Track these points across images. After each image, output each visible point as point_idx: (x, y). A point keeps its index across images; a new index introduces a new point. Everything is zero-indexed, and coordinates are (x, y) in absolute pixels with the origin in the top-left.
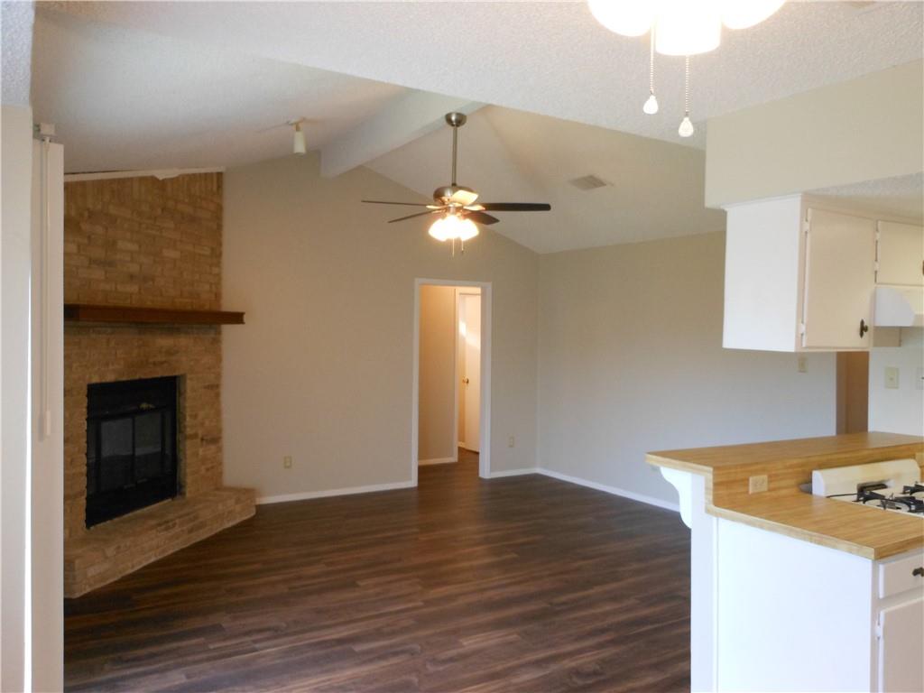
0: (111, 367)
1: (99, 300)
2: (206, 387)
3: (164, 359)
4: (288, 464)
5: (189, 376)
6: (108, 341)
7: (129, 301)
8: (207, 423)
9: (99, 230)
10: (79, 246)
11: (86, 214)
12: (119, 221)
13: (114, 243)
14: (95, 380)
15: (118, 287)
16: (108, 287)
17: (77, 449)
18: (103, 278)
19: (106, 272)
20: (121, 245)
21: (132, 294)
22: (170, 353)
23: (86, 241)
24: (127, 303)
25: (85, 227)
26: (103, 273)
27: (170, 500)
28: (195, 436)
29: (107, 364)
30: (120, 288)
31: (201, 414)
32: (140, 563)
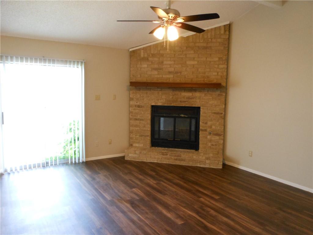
0: (159, 101)
1: (155, 81)
2: (212, 113)
3: (186, 100)
4: (250, 154)
5: (201, 108)
6: (158, 93)
7: (168, 80)
8: (213, 127)
9: (156, 59)
10: (148, 65)
11: (151, 55)
12: (165, 55)
13: (162, 62)
14: (153, 104)
15: (163, 76)
16: (159, 76)
17: (146, 123)
18: (157, 74)
19: (158, 72)
20: (165, 62)
21: (169, 78)
22: (189, 98)
23: (150, 63)
24: (168, 81)
25: (150, 59)
26: (157, 72)
27: (194, 150)
28: (206, 130)
29: (158, 100)
30: (164, 76)
31: (209, 123)
32: (150, 160)
